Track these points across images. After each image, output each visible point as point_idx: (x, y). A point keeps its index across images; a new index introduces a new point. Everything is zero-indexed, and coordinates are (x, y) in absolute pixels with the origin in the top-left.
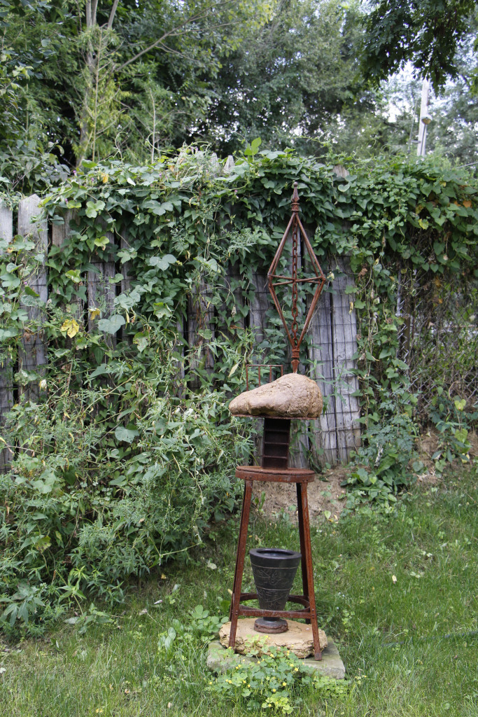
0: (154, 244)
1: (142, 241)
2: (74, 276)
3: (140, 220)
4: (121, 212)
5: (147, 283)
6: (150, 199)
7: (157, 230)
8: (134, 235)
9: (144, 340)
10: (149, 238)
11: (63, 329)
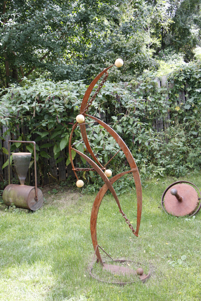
0: (196, 86)
1: (192, 85)
2: (178, 96)
3: (192, 80)
4: (187, 79)
5: (195, 96)
6: (194, 74)
7: (197, 82)
8: (190, 84)
9: (196, 110)
10: (194, 84)
11: (175, 109)
